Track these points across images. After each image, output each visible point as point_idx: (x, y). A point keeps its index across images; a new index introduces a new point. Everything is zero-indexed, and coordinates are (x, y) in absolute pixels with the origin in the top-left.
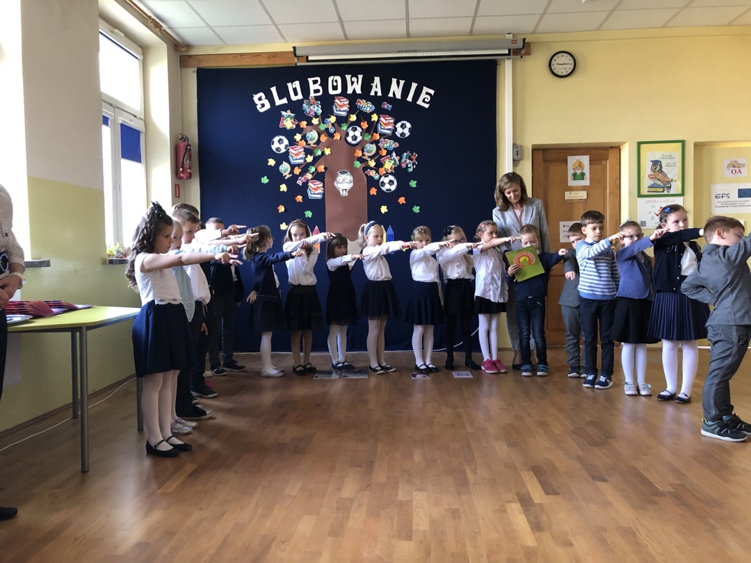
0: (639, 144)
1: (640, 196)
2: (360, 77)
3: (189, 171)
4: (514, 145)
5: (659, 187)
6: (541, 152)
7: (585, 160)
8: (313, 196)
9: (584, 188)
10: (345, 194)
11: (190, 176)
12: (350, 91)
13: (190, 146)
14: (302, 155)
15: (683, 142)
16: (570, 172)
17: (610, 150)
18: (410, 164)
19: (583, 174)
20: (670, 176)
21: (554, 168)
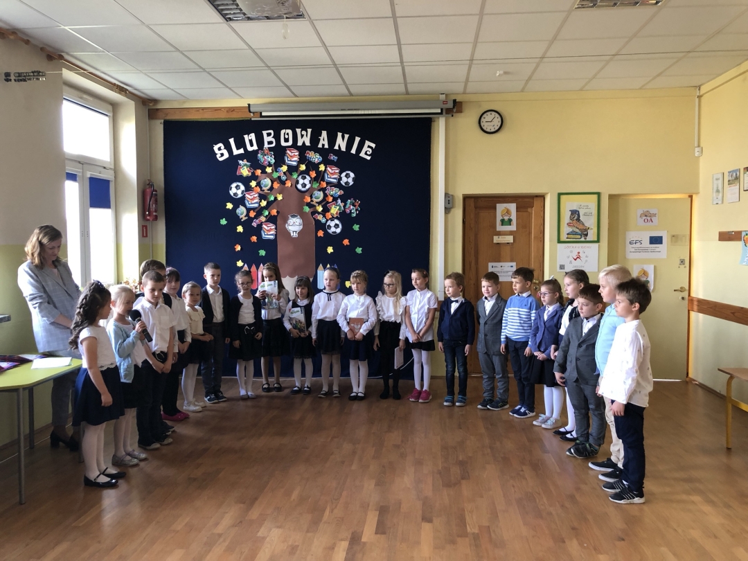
0: (560, 195)
1: (559, 241)
2: (309, 131)
3: (154, 214)
4: (446, 195)
5: (576, 234)
6: (473, 200)
7: (512, 207)
8: (266, 236)
9: (511, 233)
10: (295, 235)
11: (156, 218)
12: (300, 144)
13: (156, 191)
14: (257, 200)
15: (599, 194)
16: (499, 218)
17: (535, 199)
18: (353, 210)
19: (510, 221)
20: (587, 225)
21: (484, 214)
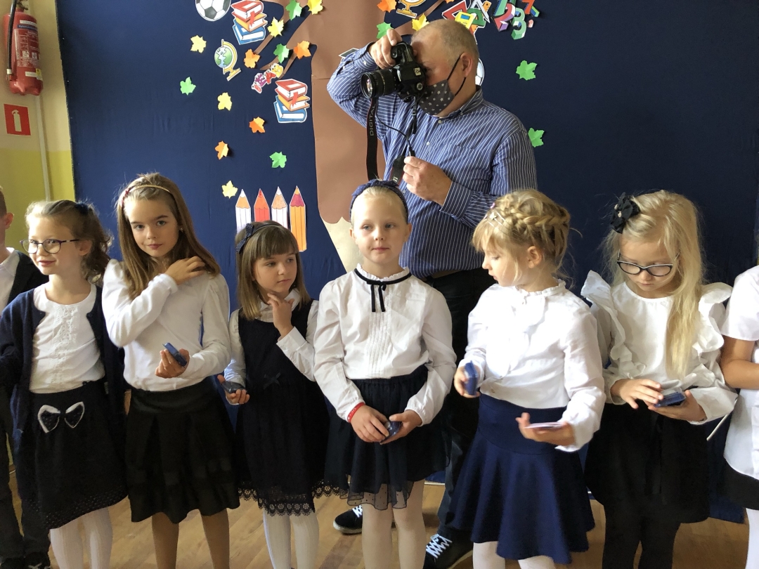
3: (28, 74)
8: (287, 116)
14: (260, 22)
18: (517, 18)
